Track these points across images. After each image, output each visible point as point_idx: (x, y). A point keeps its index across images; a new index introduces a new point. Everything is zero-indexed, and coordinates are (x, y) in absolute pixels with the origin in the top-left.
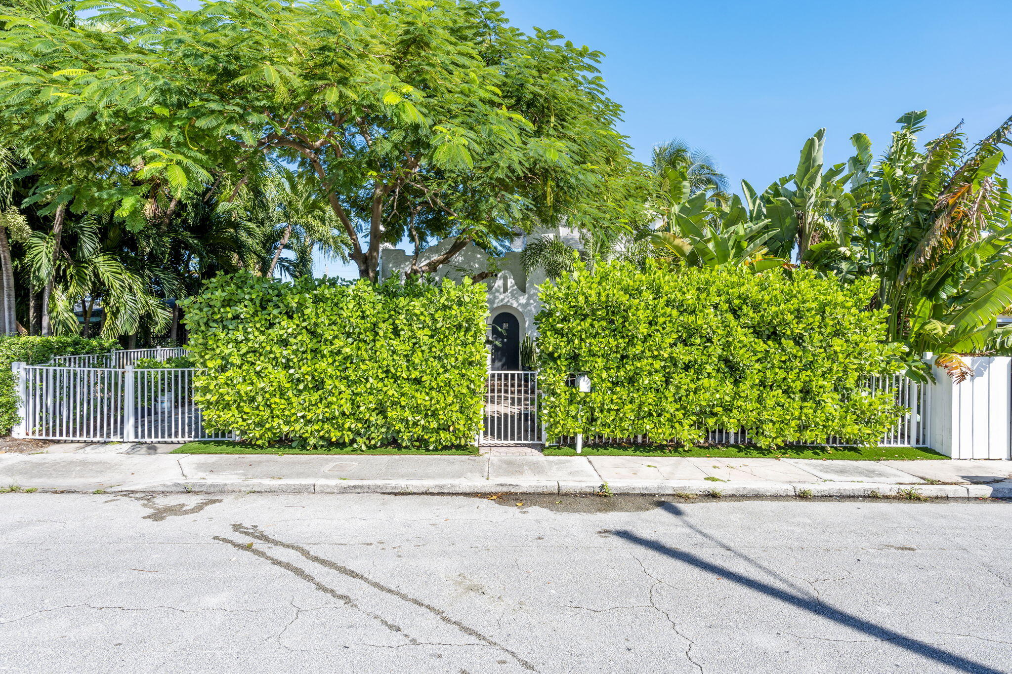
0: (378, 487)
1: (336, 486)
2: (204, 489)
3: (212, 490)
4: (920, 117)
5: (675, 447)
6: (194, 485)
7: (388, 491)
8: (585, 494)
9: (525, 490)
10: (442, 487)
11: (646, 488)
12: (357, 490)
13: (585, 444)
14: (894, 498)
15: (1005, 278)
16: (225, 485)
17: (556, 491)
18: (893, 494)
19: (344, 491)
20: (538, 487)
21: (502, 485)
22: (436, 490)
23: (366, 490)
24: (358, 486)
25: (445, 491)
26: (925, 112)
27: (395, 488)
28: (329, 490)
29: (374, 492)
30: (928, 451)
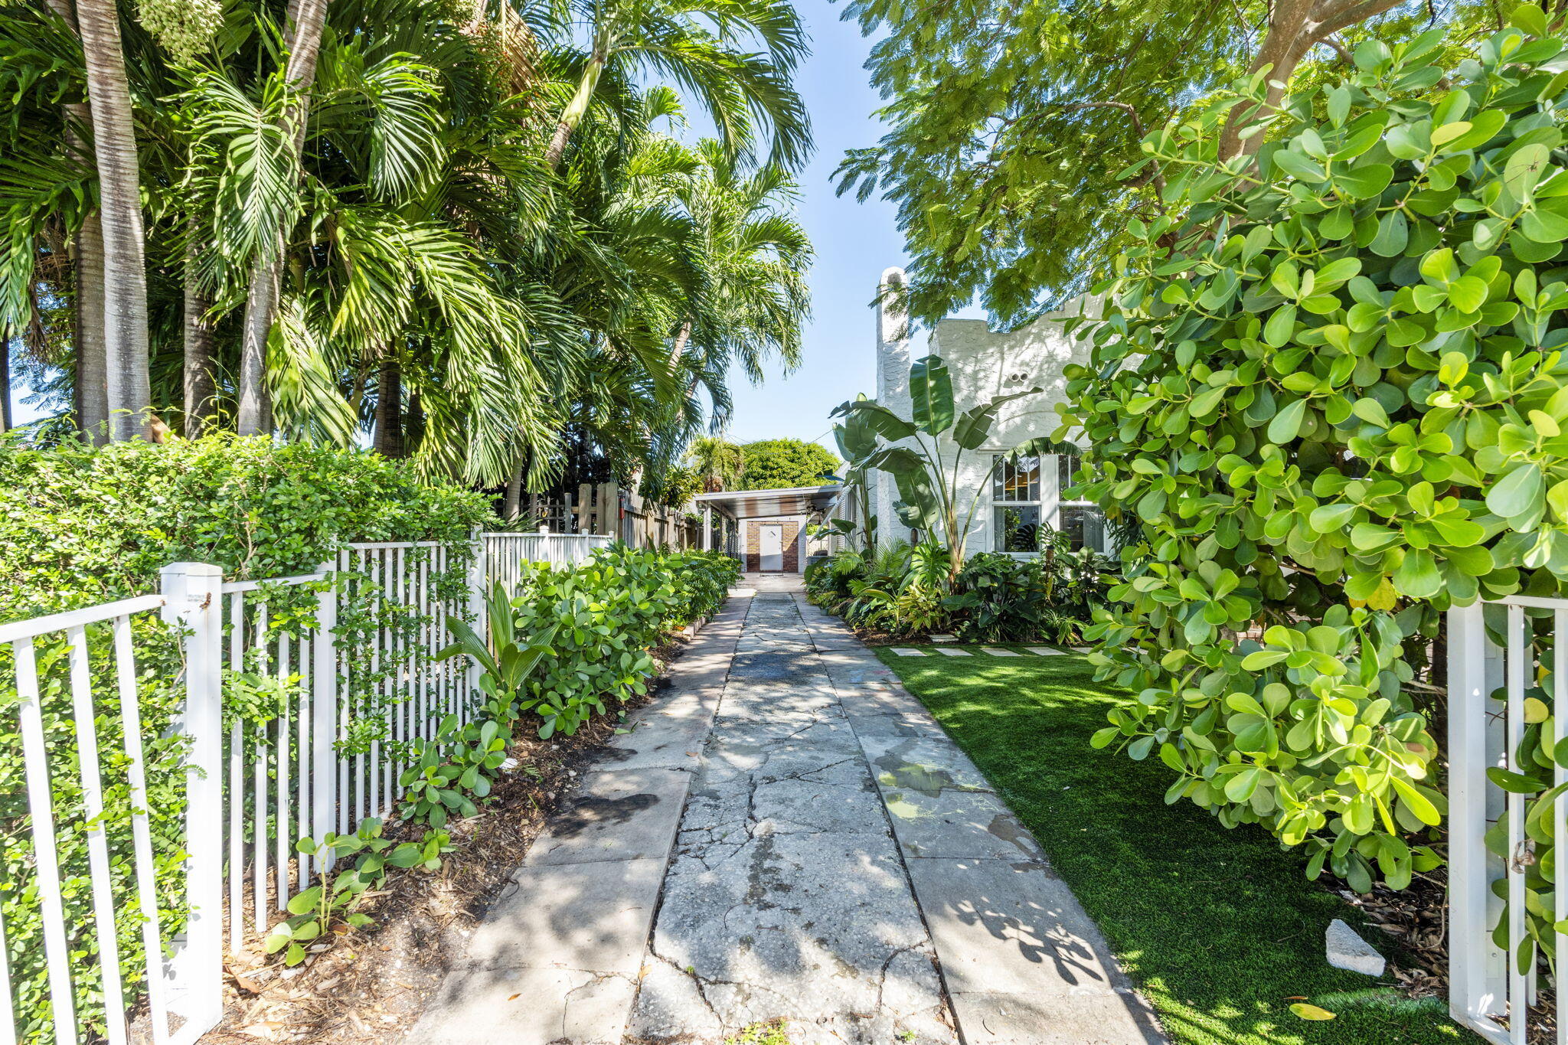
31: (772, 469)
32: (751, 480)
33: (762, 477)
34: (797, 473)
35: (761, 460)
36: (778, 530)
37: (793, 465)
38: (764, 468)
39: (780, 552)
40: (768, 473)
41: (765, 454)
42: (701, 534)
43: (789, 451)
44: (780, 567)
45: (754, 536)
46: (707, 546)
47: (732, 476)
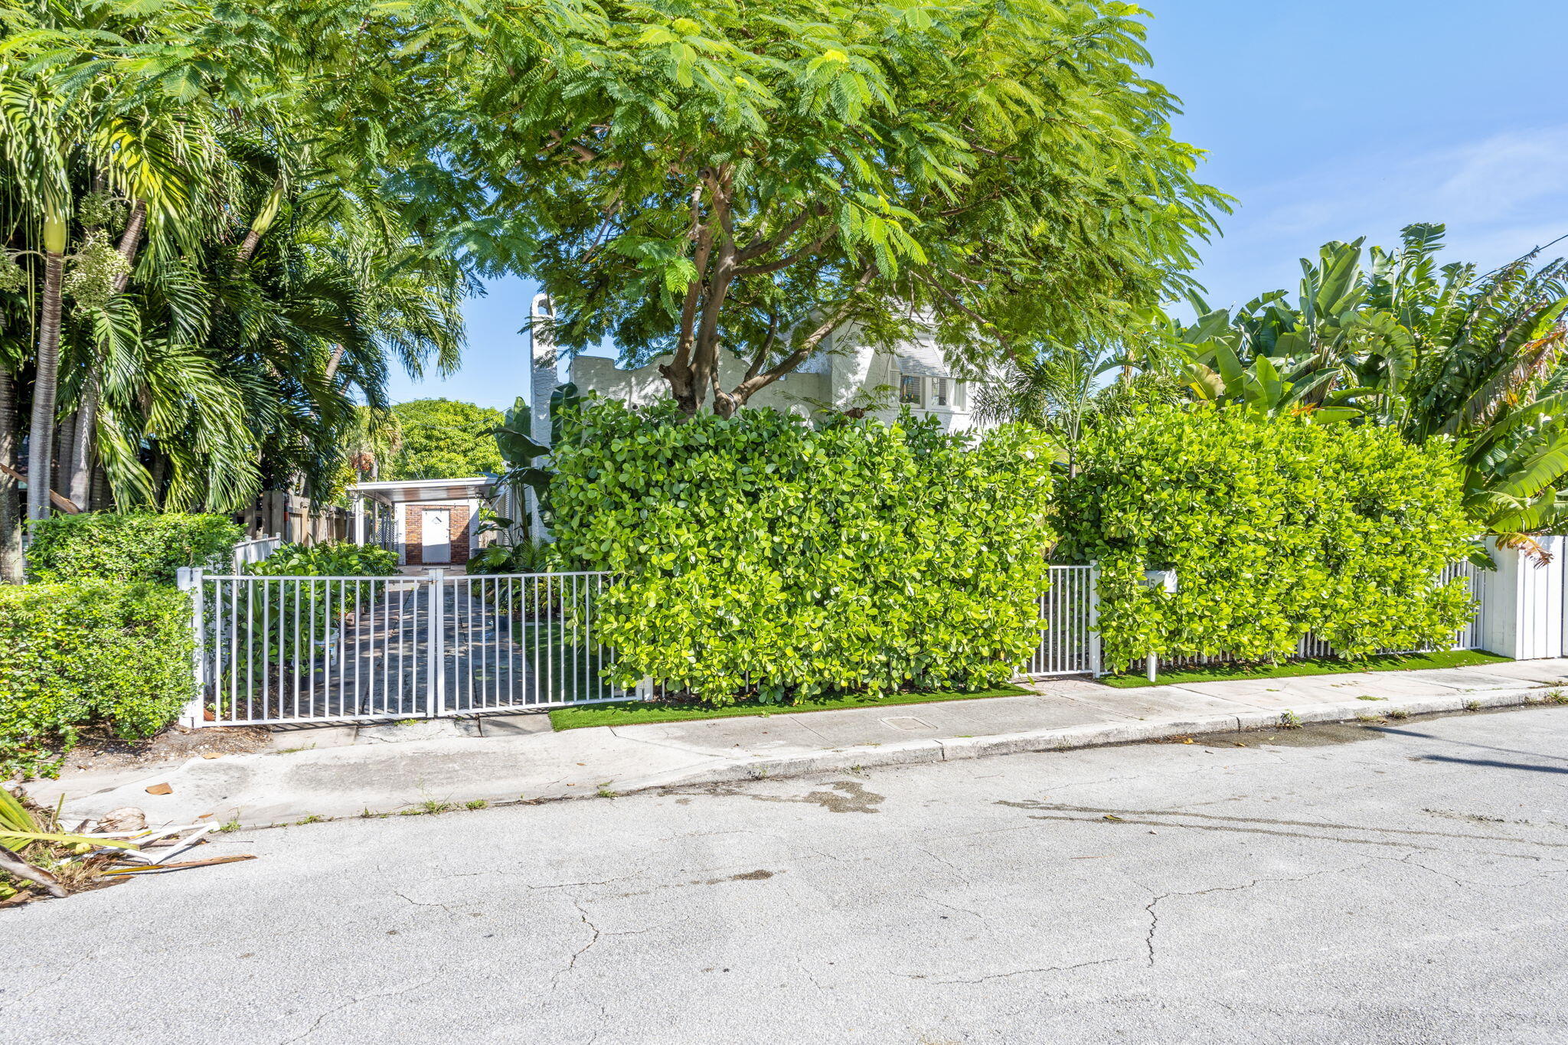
0: (1028, 742)
1: (973, 747)
2: (780, 771)
3: (793, 771)
4: (1436, 231)
5: (1259, 667)
6: (763, 766)
7: (1041, 747)
8: (1267, 727)
9: (1202, 729)
10: (1107, 735)
11: (1329, 715)
12: (1002, 750)
13: (1162, 670)
14: (1541, 703)
15: (1559, 442)
16: (813, 760)
17: (1236, 727)
18: (1541, 699)
19: (985, 753)
20: (1216, 723)
21: (1176, 725)
22: (1101, 740)
23: (1013, 748)
24: (1002, 744)
25: (1112, 740)
26: (1442, 226)
27: (1049, 742)
28: (963, 754)
29: (1024, 750)
30: (1483, 653)
31: (438, 439)
32: (411, 452)
33: (425, 448)
34: (471, 445)
35: (425, 428)
36: (444, 516)
37: (466, 436)
38: (429, 437)
39: (446, 541)
40: (434, 444)
41: (431, 419)
42: (353, 522)
43: (460, 418)
44: (448, 559)
45: (414, 522)
46: (360, 540)
47: (386, 452)
